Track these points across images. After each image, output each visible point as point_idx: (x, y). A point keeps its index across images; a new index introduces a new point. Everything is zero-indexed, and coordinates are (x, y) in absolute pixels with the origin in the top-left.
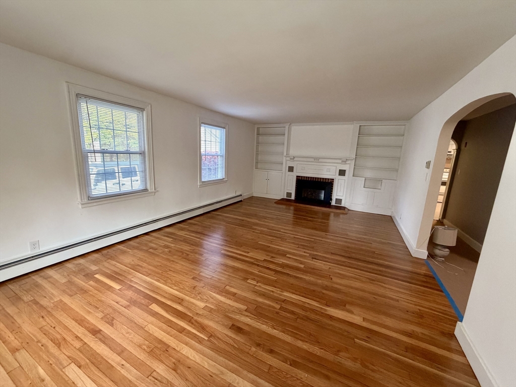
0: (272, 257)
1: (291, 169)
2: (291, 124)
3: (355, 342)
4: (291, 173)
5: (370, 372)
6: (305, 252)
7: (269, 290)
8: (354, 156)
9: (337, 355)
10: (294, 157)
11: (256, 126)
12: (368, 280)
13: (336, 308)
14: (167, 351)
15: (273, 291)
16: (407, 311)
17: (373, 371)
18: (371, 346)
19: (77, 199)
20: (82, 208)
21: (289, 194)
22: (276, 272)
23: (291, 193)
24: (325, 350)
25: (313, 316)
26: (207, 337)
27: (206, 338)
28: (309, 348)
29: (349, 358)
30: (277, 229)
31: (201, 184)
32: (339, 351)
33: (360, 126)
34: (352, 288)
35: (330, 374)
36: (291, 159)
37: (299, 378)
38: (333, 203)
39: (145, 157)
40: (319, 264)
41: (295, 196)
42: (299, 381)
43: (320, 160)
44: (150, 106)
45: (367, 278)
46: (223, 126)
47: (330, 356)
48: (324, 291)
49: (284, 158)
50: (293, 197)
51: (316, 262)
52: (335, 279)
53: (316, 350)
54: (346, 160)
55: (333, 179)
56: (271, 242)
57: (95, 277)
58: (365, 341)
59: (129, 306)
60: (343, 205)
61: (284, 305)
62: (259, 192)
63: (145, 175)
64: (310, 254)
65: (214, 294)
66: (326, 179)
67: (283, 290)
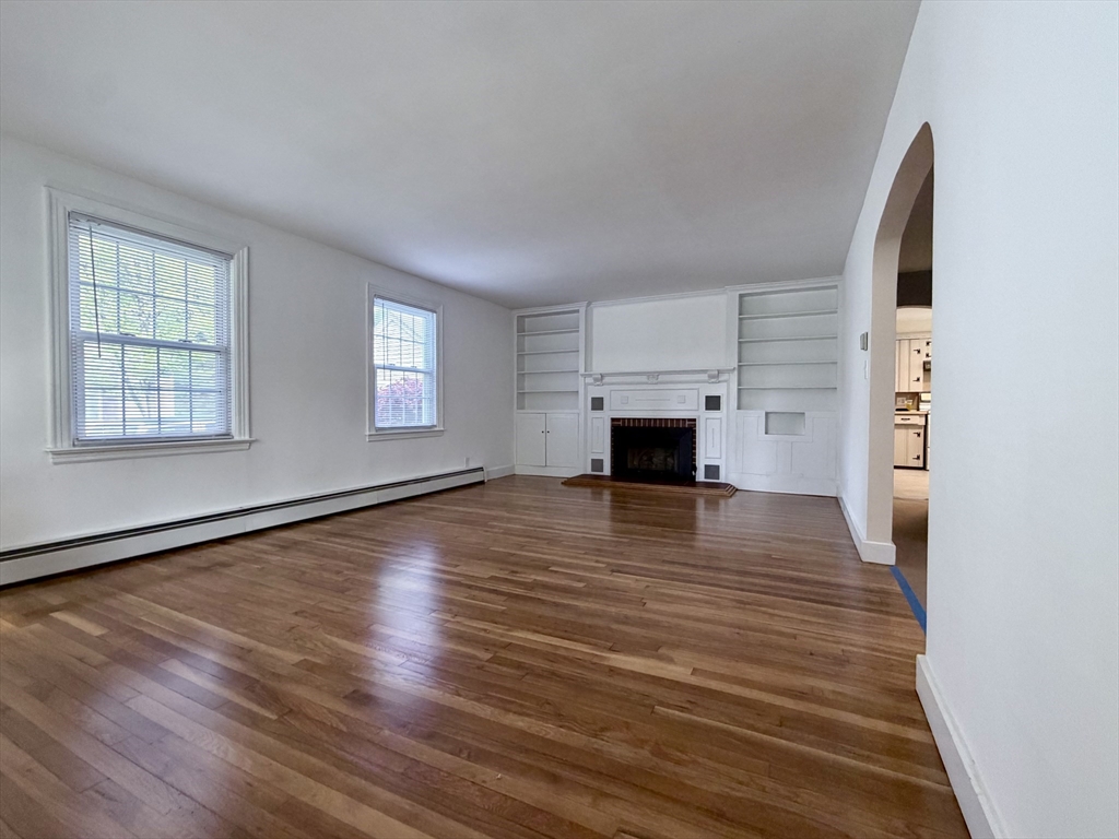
0: (513, 572)
1: (598, 404)
2: (589, 304)
3: (652, 712)
4: (598, 413)
5: (670, 766)
6: (597, 562)
7: (476, 628)
8: (735, 364)
9: (595, 736)
10: (602, 376)
11: (516, 313)
12: (734, 603)
13: (633, 655)
14: (161, 742)
15: (485, 630)
16: (811, 654)
17: (678, 763)
18: (695, 718)
19: (45, 441)
20: (55, 464)
21: (597, 464)
22: (510, 596)
23: (602, 460)
24: (569, 728)
25: (565, 670)
26: (277, 714)
27: (274, 717)
28: (529, 728)
29: (622, 741)
30: (544, 525)
31: (374, 433)
32: (603, 729)
33: (741, 296)
34: (687, 618)
35: (565, 773)
36: (596, 380)
37: (478, 782)
38: (700, 476)
39: (228, 361)
40: (622, 580)
41: (612, 467)
42: (477, 788)
43: (661, 378)
44: (246, 250)
45: (735, 600)
46: (430, 307)
47: (577, 739)
48: (615, 626)
49: (581, 379)
50: (607, 471)
51: (619, 577)
52: (650, 605)
53: (550, 730)
54: (718, 371)
55: (695, 420)
56: (522, 547)
57: (52, 617)
58: (682, 709)
59: (106, 664)
60: (722, 480)
61: (503, 654)
62: (526, 464)
63: (228, 402)
64: (608, 564)
65: (335, 639)
66: (678, 420)
67: (512, 627)
